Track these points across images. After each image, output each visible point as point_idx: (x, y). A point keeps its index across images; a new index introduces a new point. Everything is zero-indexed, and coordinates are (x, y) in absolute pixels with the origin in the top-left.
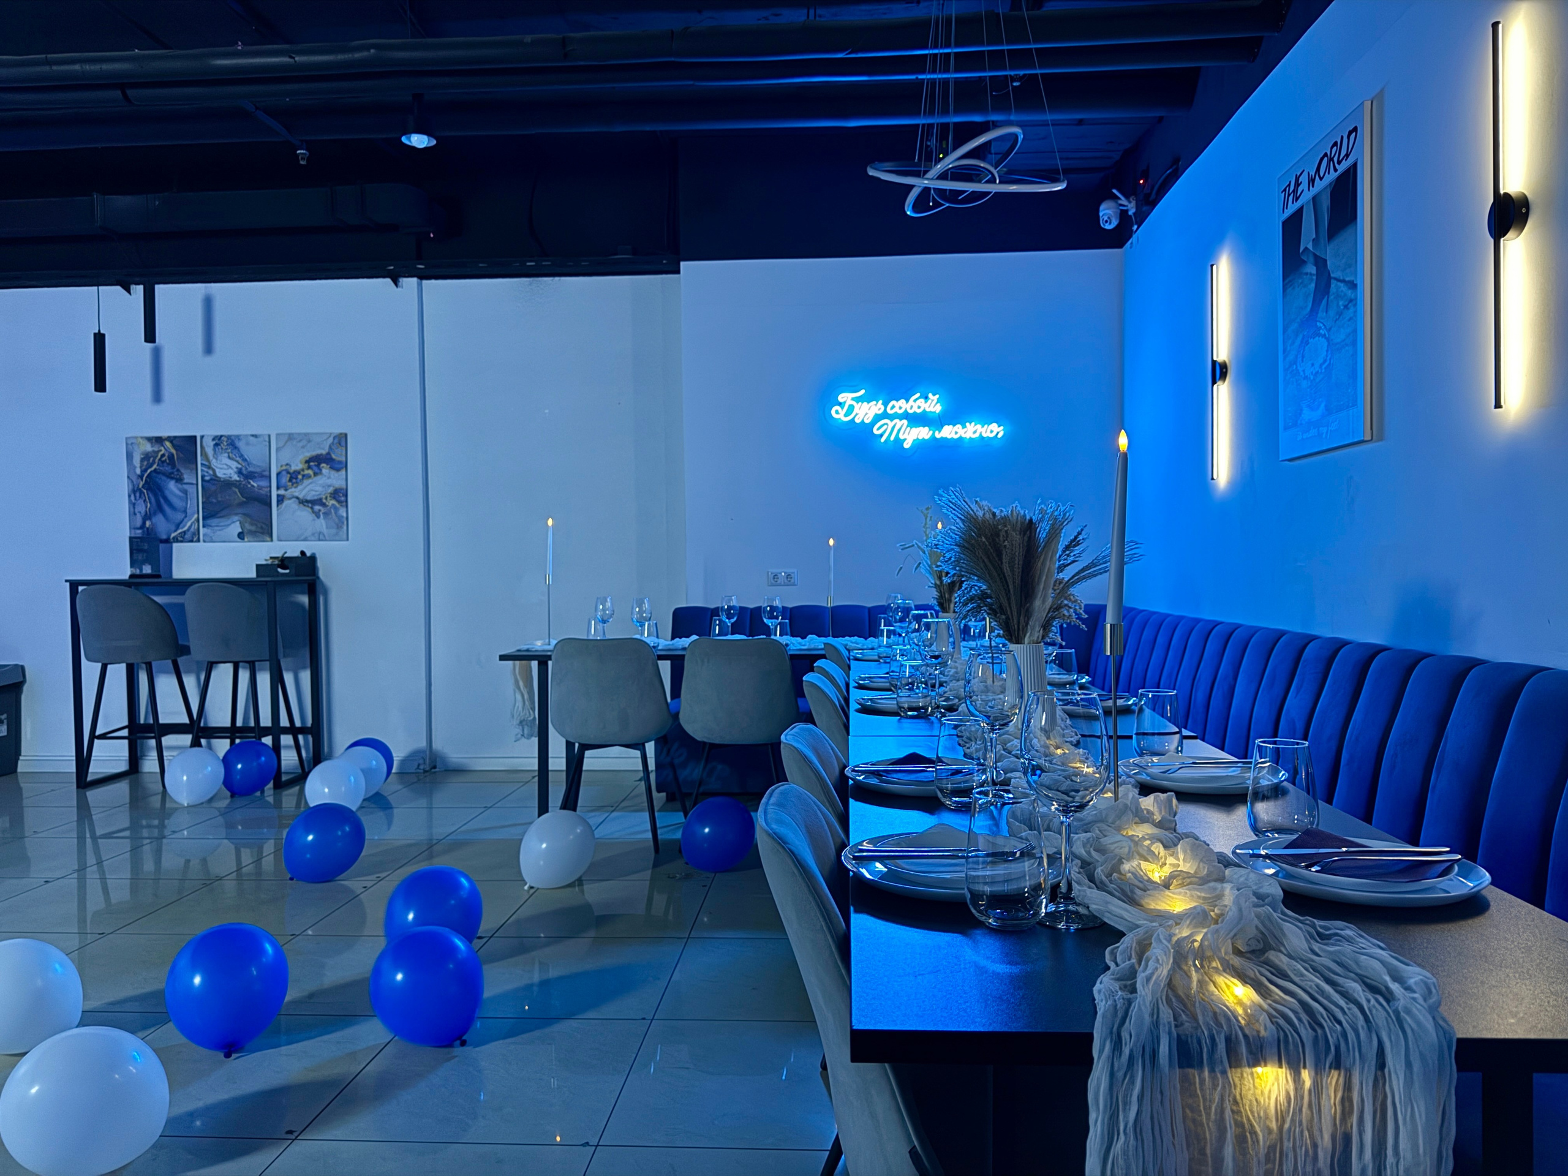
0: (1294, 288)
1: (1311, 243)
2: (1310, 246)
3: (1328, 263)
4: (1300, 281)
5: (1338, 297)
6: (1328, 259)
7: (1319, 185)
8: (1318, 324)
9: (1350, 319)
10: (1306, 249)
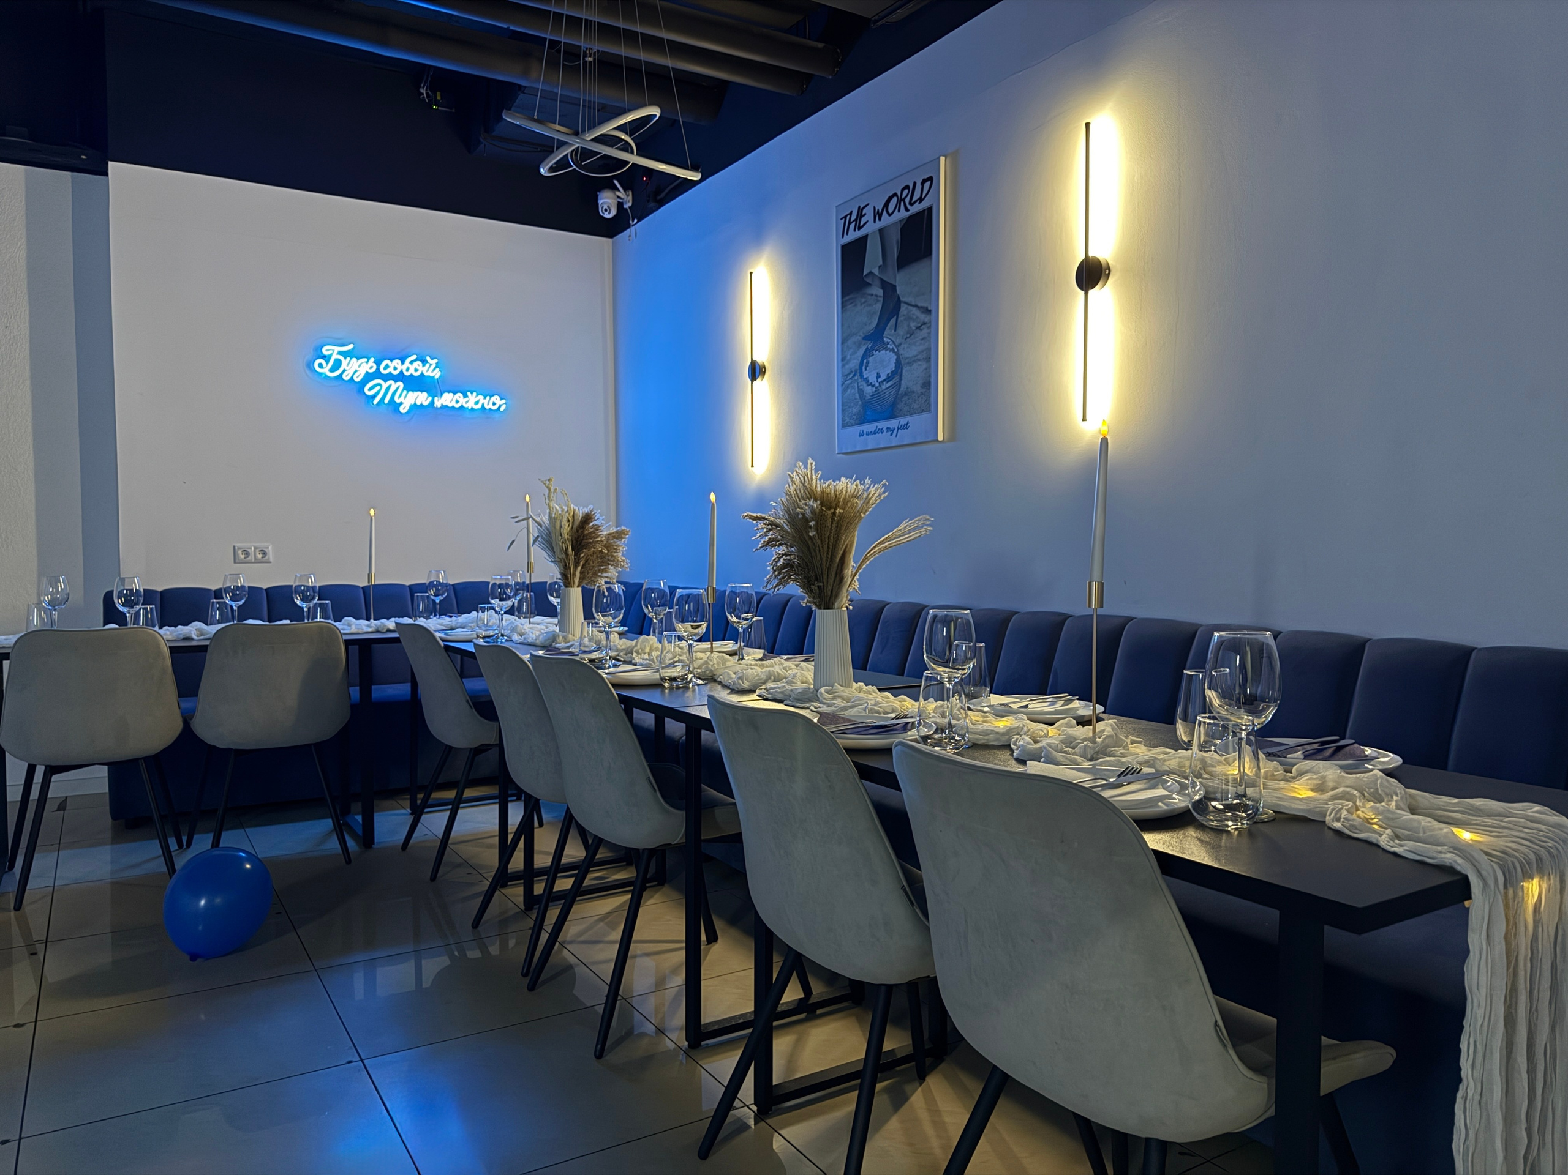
0: (856, 305)
1: (877, 269)
2: (876, 271)
3: (898, 288)
4: (863, 300)
5: (909, 318)
6: (897, 285)
7: (886, 220)
8: (885, 339)
9: (923, 339)
10: (871, 273)
